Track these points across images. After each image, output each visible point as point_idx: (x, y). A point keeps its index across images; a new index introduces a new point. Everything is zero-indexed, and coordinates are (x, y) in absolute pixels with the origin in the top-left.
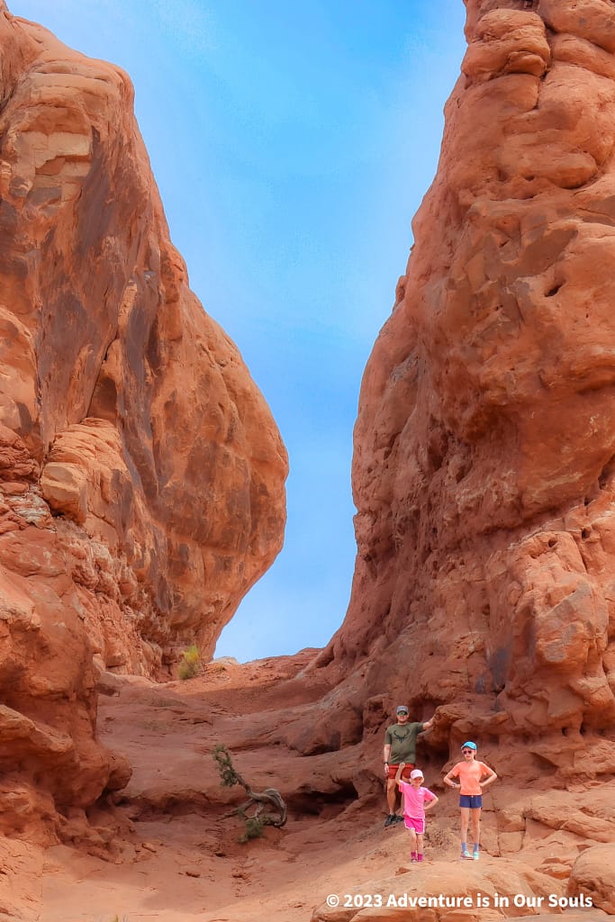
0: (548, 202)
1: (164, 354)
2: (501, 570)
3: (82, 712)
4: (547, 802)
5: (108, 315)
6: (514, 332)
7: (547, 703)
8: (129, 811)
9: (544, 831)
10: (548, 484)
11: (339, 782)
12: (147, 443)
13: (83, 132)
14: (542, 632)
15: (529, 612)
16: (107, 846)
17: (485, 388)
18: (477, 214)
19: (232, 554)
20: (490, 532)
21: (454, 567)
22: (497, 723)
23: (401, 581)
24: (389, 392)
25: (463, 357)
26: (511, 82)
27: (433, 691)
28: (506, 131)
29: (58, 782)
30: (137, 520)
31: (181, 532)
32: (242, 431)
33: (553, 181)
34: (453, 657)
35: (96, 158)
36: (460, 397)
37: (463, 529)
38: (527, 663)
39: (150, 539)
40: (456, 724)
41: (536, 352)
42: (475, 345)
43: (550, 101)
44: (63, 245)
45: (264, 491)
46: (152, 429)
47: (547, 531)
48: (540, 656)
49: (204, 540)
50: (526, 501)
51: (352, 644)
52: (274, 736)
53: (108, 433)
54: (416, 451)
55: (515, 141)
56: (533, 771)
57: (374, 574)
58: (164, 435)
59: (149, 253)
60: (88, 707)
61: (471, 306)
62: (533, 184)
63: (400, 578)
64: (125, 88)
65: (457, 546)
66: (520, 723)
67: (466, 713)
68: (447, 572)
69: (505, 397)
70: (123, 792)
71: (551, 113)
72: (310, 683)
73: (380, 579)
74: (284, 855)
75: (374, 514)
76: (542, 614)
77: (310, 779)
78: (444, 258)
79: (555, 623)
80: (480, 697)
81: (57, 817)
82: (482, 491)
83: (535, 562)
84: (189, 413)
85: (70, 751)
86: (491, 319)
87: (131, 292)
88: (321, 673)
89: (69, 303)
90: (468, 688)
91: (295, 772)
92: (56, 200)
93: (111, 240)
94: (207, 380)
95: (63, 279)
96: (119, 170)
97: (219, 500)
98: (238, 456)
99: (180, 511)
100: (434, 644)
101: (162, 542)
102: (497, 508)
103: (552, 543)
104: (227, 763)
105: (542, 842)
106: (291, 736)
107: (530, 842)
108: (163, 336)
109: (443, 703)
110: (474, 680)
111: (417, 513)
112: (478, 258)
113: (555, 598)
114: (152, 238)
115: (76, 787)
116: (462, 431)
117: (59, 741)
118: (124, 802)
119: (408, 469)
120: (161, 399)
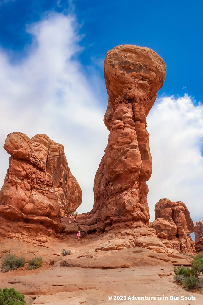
0: (124, 146)
1: (67, 179)
2: (119, 198)
3: (59, 219)
4: (128, 231)
5: (61, 174)
6: (120, 164)
7: (127, 216)
8: (65, 233)
9: (128, 235)
10: (125, 186)
11: (94, 229)
12: (65, 190)
13: (58, 152)
14: (127, 206)
15: (124, 203)
16: (63, 238)
17: (116, 172)
18: (114, 148)
19: (76, 204)
20: (117, 193)
21: (111, 198)
22: (119, 219)
23: (102, 202)
24: (99, 178)
25: (113, 168)
26: (119, 130)
27: (109, 215)
28: (118, 137)
29: (56, 229)
30: (64, 199)
31: (69, 201)
32: (77, 189)
33: (125, 143)
34: (112, 210)
35: (59, 155)
36: (112, 174)
37: (113, 193)
38: (124, 211)
39: (66, 202)
40: (113, 220)
41: (123, 167)
42: (114, 166)
43: (125, 132)
44: (56, 166)
45: (79, 196)
46: (66, 189)
47: (126, 192)
48: (126, 209)
49: (72, 202)
50: (122, 188)
51: (94, 211)
52: (84, 223)
53: (61, 189)
54: (103, 184)
55: (120, 138)
56: (125, 226)
57: (97, 202)
58: (67, 189)
59: (66, 167)
60: (60, 218)
61: (114, 161)
62: (123, 143)
63: (101, 202)
64: (63, 147)
65: (112, 195)
66: (123, 219)
67: (115, 218)
68: (110, 199)
69: (119, 173)
70: (64, 231)
71: (125, 134)
72: (88, 217)
73: (98, 202)
74: (87, 239)
75: (97, 194)
76: (126, 203)
77: (90, 229)
78: (109, 155)
79: (128, 205)
80: (116, 216)
81: (55, 234)
82: (115, 187)
83: (125, 196)
84: (70, 187)
85: (57, 224)
86: (117, 162)
87: (64, 172)
88: (90, 215)
89: (56, 173)
90: (114, 215)
91: (88, 228)
92: (55, 160)
93: (61, 166)
94: (72, 183)
95: (56, 170)
96: (62, 157)
97: (74, 197)
98: (76, 192)
99: (69, 198)
100: (109, 209)
101: (67, 202)
102: (118, 189)
103: (127, 194)
104: (79, 226)
105: (128, 237)
106: (87, 223)
107: (126, 237)
108: (67, 177)
109: (111, 217)
110: (115, 214)
111: (104, 193)
112: (115, 154)
113: (128, 201)
114: (66, 166)
115: (58, 230)
116: (112, 179)
117: (56, 223)
118: (65, 232)
119: (102, 187)
120: (67, 185)
